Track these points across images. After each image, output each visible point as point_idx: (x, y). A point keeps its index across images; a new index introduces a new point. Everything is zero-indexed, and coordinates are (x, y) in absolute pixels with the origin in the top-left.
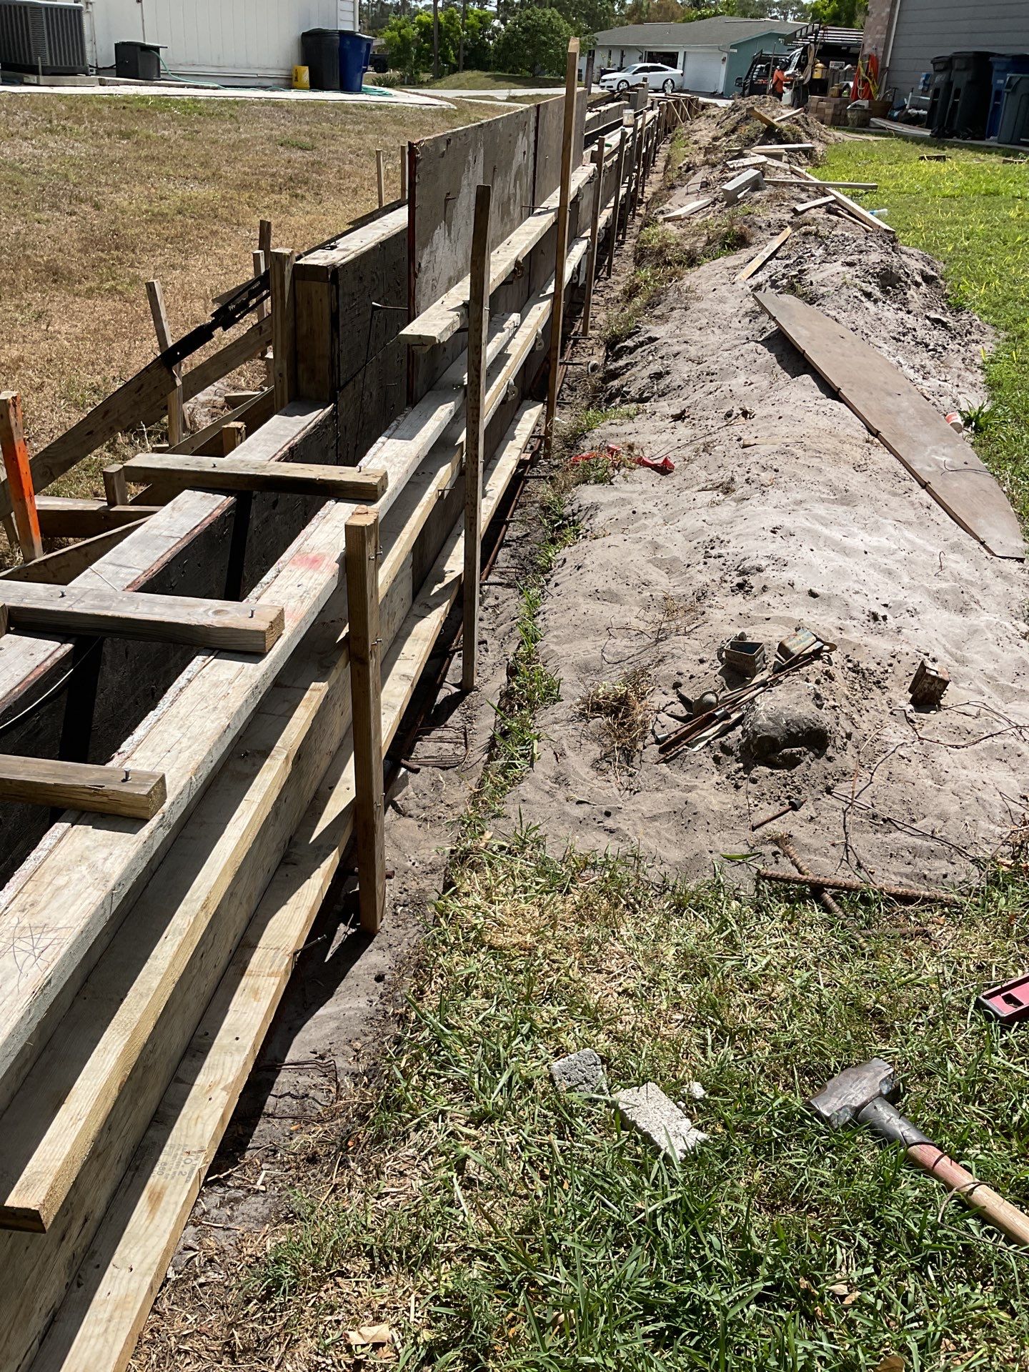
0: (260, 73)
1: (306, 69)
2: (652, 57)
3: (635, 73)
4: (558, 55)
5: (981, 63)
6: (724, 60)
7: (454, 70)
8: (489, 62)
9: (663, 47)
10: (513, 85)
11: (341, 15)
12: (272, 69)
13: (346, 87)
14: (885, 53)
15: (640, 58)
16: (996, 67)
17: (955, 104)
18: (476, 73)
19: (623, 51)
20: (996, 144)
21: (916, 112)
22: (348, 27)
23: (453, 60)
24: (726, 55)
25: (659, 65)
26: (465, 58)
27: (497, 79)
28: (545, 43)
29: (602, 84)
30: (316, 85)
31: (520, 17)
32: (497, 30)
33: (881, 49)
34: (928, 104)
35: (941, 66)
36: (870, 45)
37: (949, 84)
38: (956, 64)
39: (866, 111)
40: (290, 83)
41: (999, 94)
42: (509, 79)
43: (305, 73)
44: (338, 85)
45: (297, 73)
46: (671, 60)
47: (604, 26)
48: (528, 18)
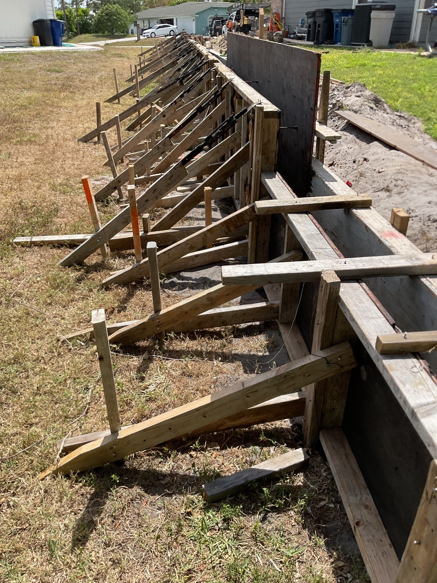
0: (18, 40)
1: (38, 37)
2: (162, 21)
3: (157, 29)
4: (122, 24)
5: (328, 13)
6: (194, 20)
7: (76, 34)
8: (91, 30)
9: (167, 17)
10: (105, 39)
11: (48, 12)
12: (23, 38)
13: (56, 44)
14: (282, 11)
15: (157, 22)
16: (334, 15)
17: (319, 31)
18: (87, 35)
19: (149, 20)
20: (341, 46)
21: (301, 35)
22: (52, 18)
23: (75, 30)
24: (194, 18)
25: (167, 24)
26: (80, 29)
27: (98, 37)
28: (115, 20)
29: (143, 35)
30: (43, 44)
31: (103, 9)
32: (92, 16)
33: (280, 10)
34: (307, 32)
35: (310, 16)
36: (275, 9)
37: (315, 23)
38: (317, 14)
39: (281, 36)
40: (31, 44)
41: (337, 25)
42: (103, 36)
43: (37, 39)
44: (53, 44)
45: (34, 39)
46: (171, 22)
47: (138, 10)
48: (107, 9)
